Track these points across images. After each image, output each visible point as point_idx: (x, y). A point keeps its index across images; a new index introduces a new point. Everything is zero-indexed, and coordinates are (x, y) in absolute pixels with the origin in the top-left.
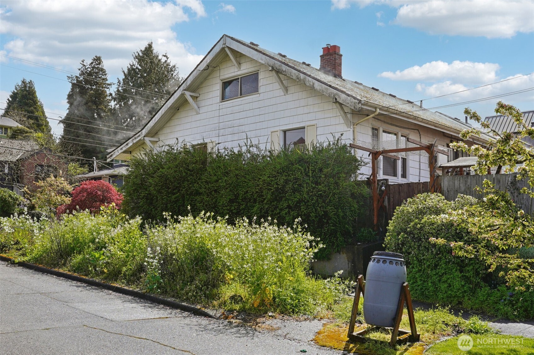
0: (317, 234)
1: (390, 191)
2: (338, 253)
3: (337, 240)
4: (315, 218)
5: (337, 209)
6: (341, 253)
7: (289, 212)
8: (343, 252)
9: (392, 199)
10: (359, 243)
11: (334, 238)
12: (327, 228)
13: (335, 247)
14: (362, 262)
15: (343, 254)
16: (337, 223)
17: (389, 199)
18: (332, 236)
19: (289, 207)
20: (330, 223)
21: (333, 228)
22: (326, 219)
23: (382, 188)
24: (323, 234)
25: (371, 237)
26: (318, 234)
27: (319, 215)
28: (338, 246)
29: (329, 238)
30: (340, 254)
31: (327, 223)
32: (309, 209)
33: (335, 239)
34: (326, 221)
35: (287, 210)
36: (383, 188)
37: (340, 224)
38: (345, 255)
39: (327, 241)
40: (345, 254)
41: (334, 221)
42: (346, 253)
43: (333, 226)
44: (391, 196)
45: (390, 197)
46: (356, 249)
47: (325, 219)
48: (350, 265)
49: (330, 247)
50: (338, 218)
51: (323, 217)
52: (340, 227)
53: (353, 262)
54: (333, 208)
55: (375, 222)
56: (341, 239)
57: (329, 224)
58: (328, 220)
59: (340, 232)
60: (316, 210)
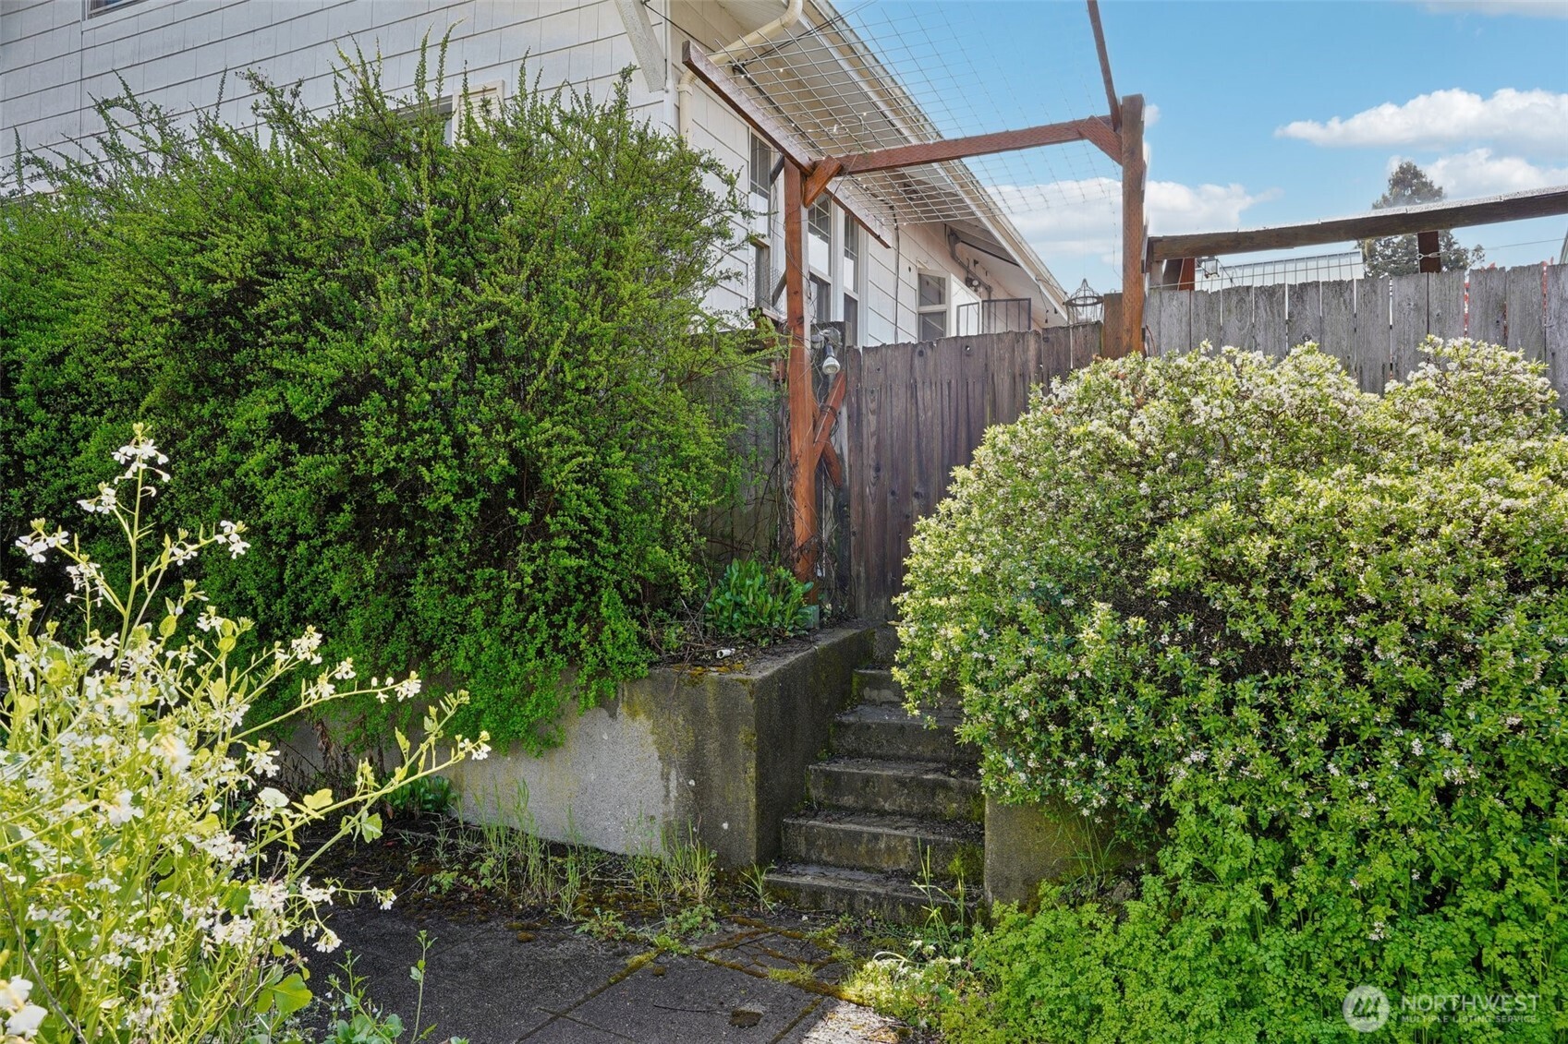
0: (470, 599)
1: (859, 380)
2: (604, 713)
3: (595, 639)
4: (457, 498)
5: (600, 444)
6: (622, 710)
7: (285, 459)
8: (630, 704)
9: (872, 418)
10: (726, 652)
11: (582, 618)
12: (532, 560)
13: (582, 681)
14: (752, 772)
15: (633, 715)
16: (598, 534)
17: (856, 420)
18: (569, 614)
19: (285, 425)
20: (558, 535)
21: (573, 562)
22: (532, 504)
23: (826, 363)
24: (510, 599)
25: (782, 613)
26: (477, 603)
27: (485, 483)
28: (602, 671)
29: (551, 625)
30: (613, 715)
31: (538, 530)
32: (412, 435)
33: (585, 629)
34: (526, 518)
35: (274, 446)
36: (831, 361)
37: (616, 541)
38: (643, 724)
39: (538, 642)
40: (642, 717)
41: (583, 520)
42: (649, 714)
43: (571, 550)
44: (869, 404)
45: (859, 408)
46: (709, 687)
47: (524, 508)
48: (673, 784)
49: (556, 678)
50: (607, 505)
51: (511, 493)
52: (617, 556)
53: (695, 765)
54: (574, 433)
55: (801, 530)
56: (626, 628)
57: (550, 537)
58: (538, 516)
59: (618, 585)
60: (460, 445)
